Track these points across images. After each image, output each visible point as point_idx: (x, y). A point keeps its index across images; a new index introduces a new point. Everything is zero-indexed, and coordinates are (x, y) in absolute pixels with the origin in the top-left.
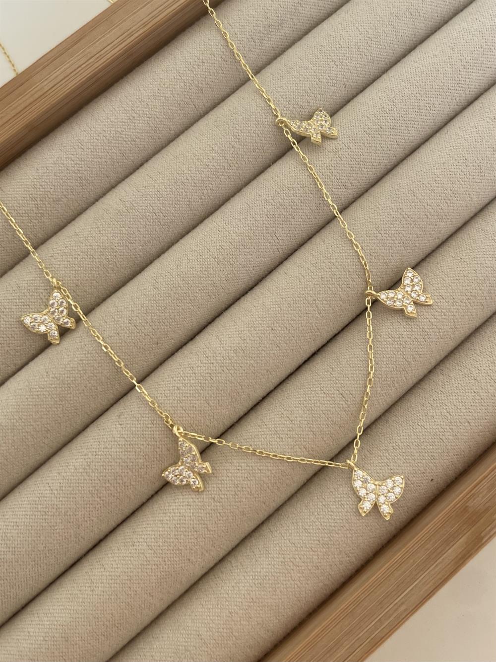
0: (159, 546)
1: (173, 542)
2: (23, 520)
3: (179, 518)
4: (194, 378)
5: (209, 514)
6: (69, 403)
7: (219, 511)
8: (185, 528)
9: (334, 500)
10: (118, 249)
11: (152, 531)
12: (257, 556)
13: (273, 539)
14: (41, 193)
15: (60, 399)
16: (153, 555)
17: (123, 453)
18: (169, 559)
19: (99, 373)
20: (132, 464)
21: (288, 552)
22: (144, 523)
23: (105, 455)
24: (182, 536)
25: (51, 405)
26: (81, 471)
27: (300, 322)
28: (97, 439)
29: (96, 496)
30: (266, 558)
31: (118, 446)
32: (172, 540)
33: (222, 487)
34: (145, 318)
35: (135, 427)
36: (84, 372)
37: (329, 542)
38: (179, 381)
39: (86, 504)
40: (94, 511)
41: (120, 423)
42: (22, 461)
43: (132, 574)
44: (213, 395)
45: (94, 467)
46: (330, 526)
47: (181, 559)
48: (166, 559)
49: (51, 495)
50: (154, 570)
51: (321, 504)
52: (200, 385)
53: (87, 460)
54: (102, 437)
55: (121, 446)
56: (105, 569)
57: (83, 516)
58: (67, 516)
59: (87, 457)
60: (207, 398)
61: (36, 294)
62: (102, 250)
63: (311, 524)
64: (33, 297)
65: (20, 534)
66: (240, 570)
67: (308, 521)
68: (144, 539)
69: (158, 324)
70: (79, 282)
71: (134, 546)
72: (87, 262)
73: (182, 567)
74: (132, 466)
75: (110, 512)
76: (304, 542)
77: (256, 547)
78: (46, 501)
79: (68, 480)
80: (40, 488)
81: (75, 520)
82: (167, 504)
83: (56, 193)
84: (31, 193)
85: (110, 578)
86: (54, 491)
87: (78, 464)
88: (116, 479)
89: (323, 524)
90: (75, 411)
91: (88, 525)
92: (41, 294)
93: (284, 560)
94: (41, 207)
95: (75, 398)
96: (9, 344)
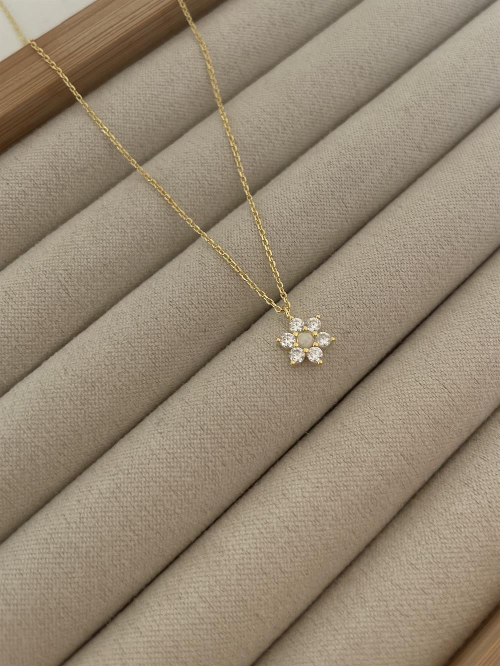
0: (216, 597)
1: (234, 590)
2: (29, 566)
3: (242, 556)
4: (254, 370)
5: (282, 548)
6: (93, 408)
7: (295, 544)
8: (250, 569)
9: (446, 523)
10: (155, 222)
11: (206, 576)
12: (349, 606)
13: (368, 582)
14: (64, 161)
15: (81, 402)
16: (208, 610)
17: (165, 470)
18: (231, 614)
19: (132, 367)
20: (176, 483)
21: (392, 598)
22: (193, 567)
23: (141, 472)
24: (247, 581)
25: (70, 409)
26: (108, 495)
27: (382, 298)
28: (130, 453)
29: (127, 529)
30: (362, 607)
31: (158, 461)
32: (233, 587)
33: (297, 511)
34: (190, 299)
35: (180, 435)
36: (113, 366)
37: (447, 580)
38: (234, 375)
39: (116, 541)
40: (126, 551)
41: (160, 431)
42: (29, 488)
43: (179, 639)
44: (278, 390)
45: (126, 489)
46: (446, 557)
47: (246, 613)
48: (226, 615)
49: (67, 530)
50: (210, 632)
51: (429, 530)
52: (261, 377)
53: (116, 481)
54: (135, 450)
55: (161, 460)
56: (141, 633)
57: (110, 558)
58: (90, 558)
59: (116, 477)
60: (272, 395)
61: (53, 276)
62: (135, 223)
63: (419, 557)
64: (50, 279)
65: (24, 586)
66: (327, 628)
67: (415, 553)
68: (194, 588)
69: (206, 306)
70: (108, 260)
71: (181, 598)
72: (117, 238)
73: (248, 627)
74: (176, 486)
75: (147, 553)
76: (412, 582)
77: (345, 595)
78: (60, 538)
79: (91, 508)
80: (52, 522)
81: (100, 563)
82: (224, 540)
83: (82, 162)
84: (51, 160)
85: (149, 644)
86: (71, 524)
87: (105, 486)
88: (155, 505)
89: (434, 556)
90: (101, 418)
91: (118, 571)
92: (60, 276)
93: (387, 609)
94: (62, 177)
95: (100, 401)
96: (18, 338)
